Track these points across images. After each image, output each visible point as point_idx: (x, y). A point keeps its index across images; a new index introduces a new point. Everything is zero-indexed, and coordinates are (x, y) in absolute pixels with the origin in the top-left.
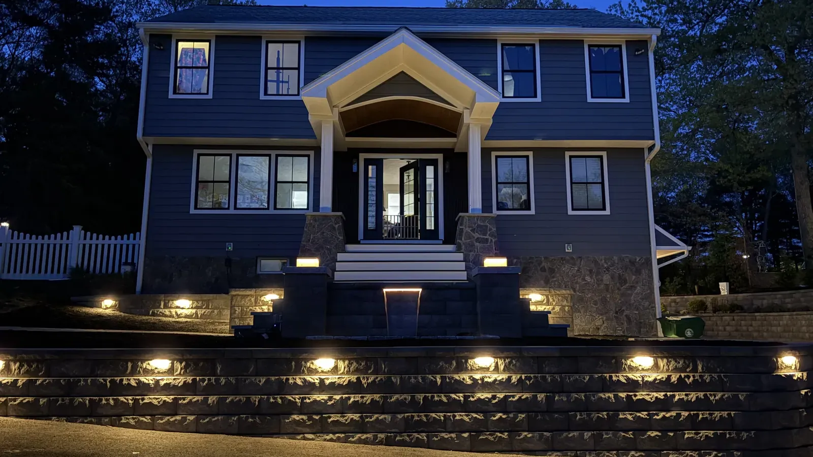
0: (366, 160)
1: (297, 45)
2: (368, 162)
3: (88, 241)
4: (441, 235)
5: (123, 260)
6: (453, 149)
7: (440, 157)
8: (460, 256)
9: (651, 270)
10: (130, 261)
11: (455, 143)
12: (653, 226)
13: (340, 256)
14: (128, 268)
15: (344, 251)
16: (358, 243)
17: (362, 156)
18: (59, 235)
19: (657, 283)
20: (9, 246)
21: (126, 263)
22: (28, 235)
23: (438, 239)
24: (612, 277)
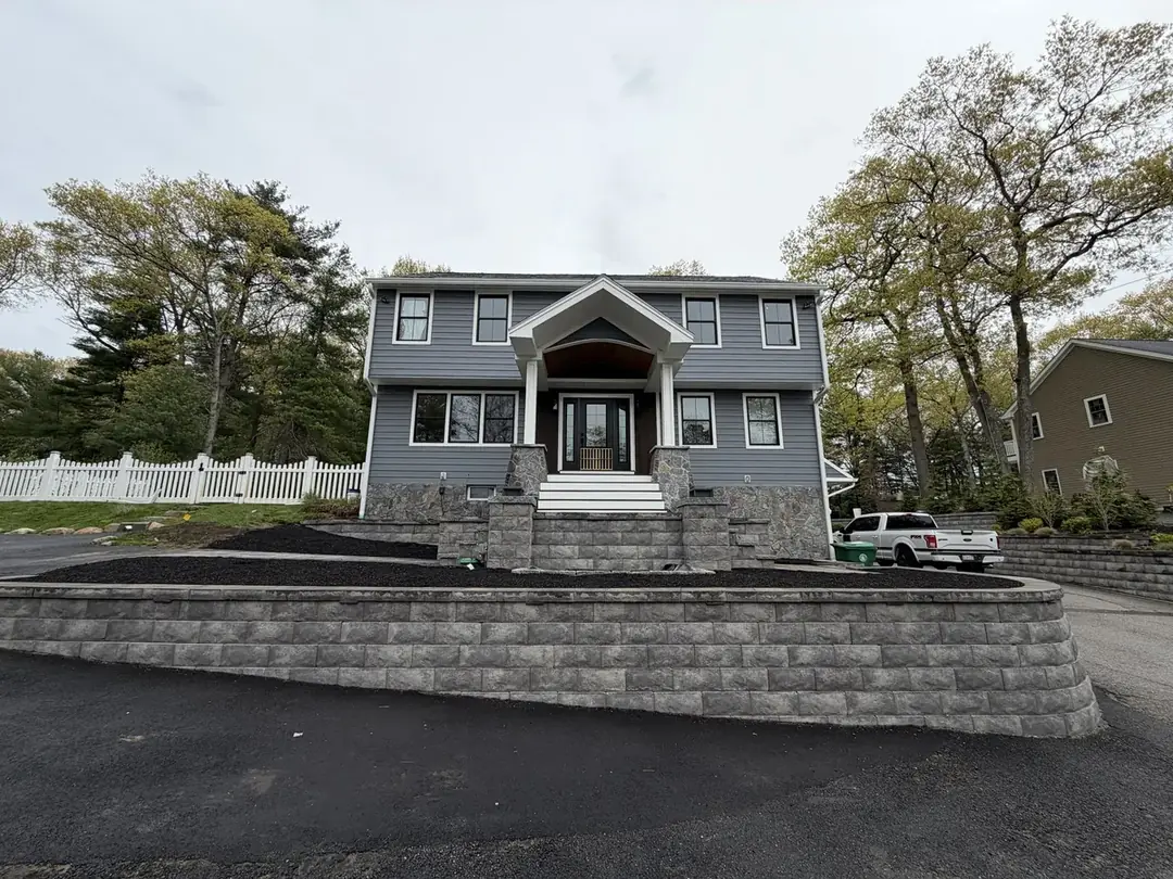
0: (565, 399)
1: (505, 300)
2: (567, 401)
3: (321, 470)
4: (633, 467)
5: (351, 487)
6: (642, 390)
7: (631, 397)
8: (656, 487)
9: (822, 500)
10: (356, 488)
11: (646, 384)
12: (823, 461)
13: (543, 486)
14: (354, 495)
15: (546, 481)
16: (558, 473)
17: (562, 396)
18: (296, 464)
19: (828, 511)
20: (252, 474)
21: (353, 490)
22: (269, 465)
23: (629, 470)
24: (787, 506)
